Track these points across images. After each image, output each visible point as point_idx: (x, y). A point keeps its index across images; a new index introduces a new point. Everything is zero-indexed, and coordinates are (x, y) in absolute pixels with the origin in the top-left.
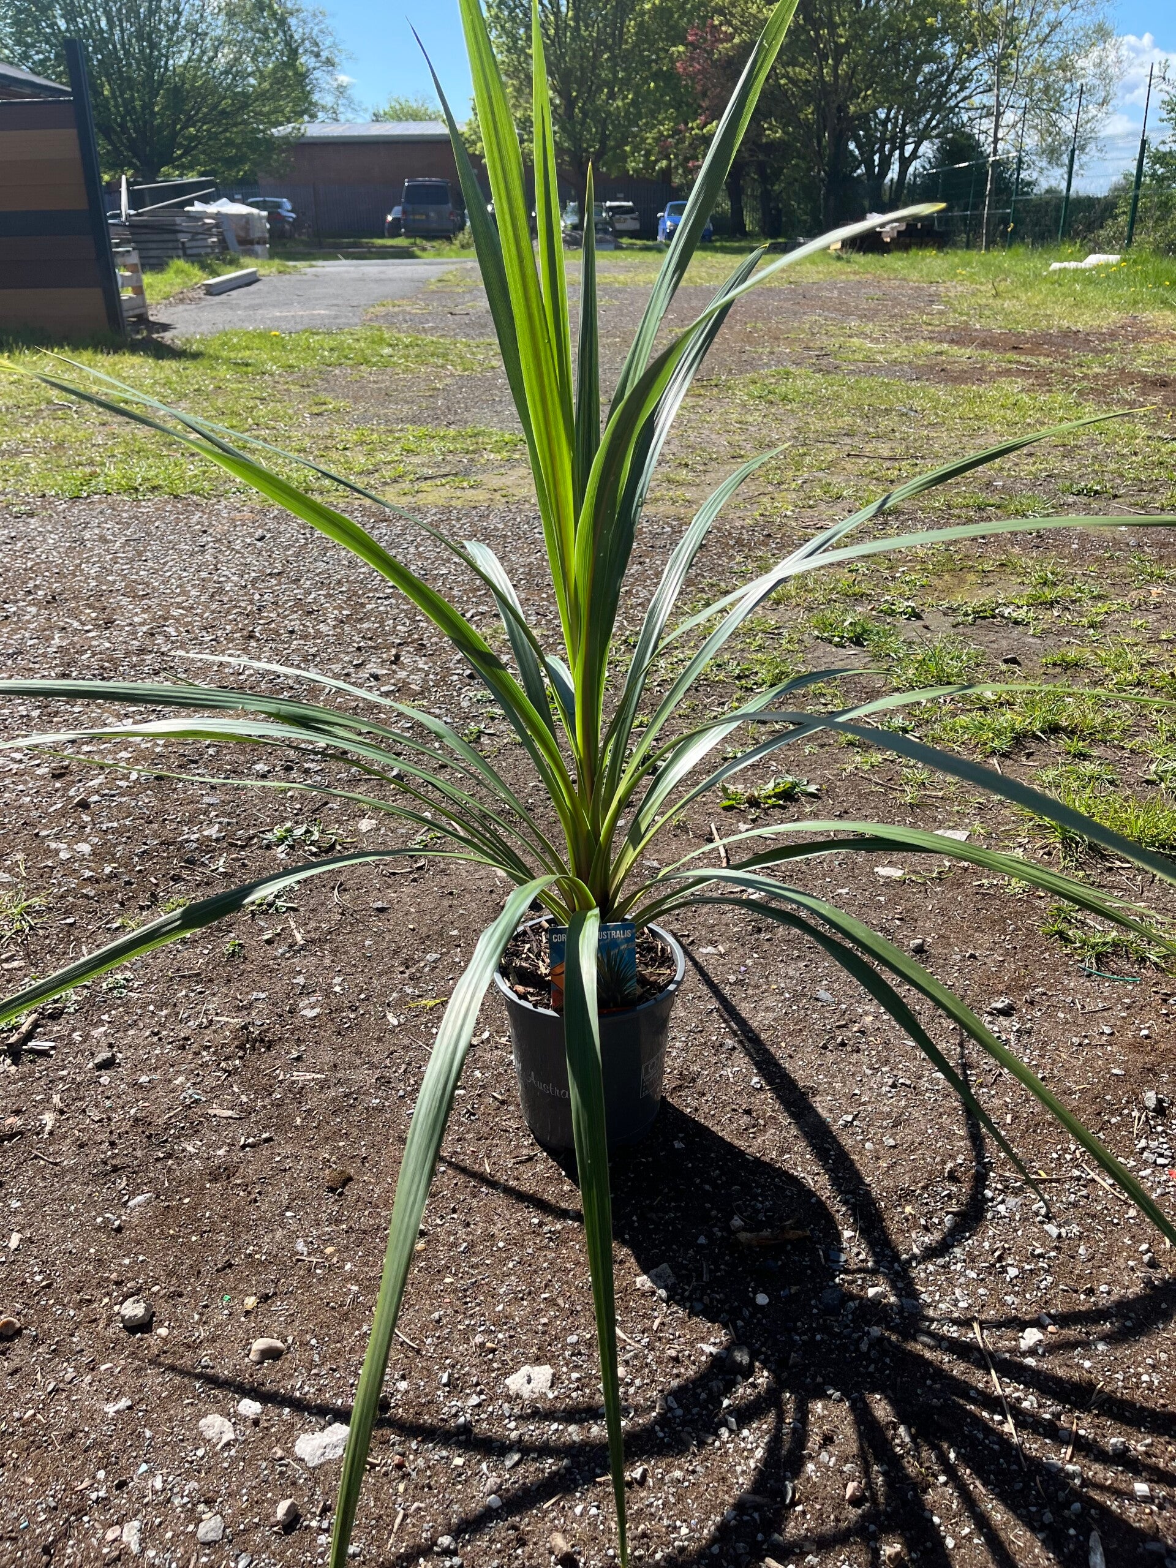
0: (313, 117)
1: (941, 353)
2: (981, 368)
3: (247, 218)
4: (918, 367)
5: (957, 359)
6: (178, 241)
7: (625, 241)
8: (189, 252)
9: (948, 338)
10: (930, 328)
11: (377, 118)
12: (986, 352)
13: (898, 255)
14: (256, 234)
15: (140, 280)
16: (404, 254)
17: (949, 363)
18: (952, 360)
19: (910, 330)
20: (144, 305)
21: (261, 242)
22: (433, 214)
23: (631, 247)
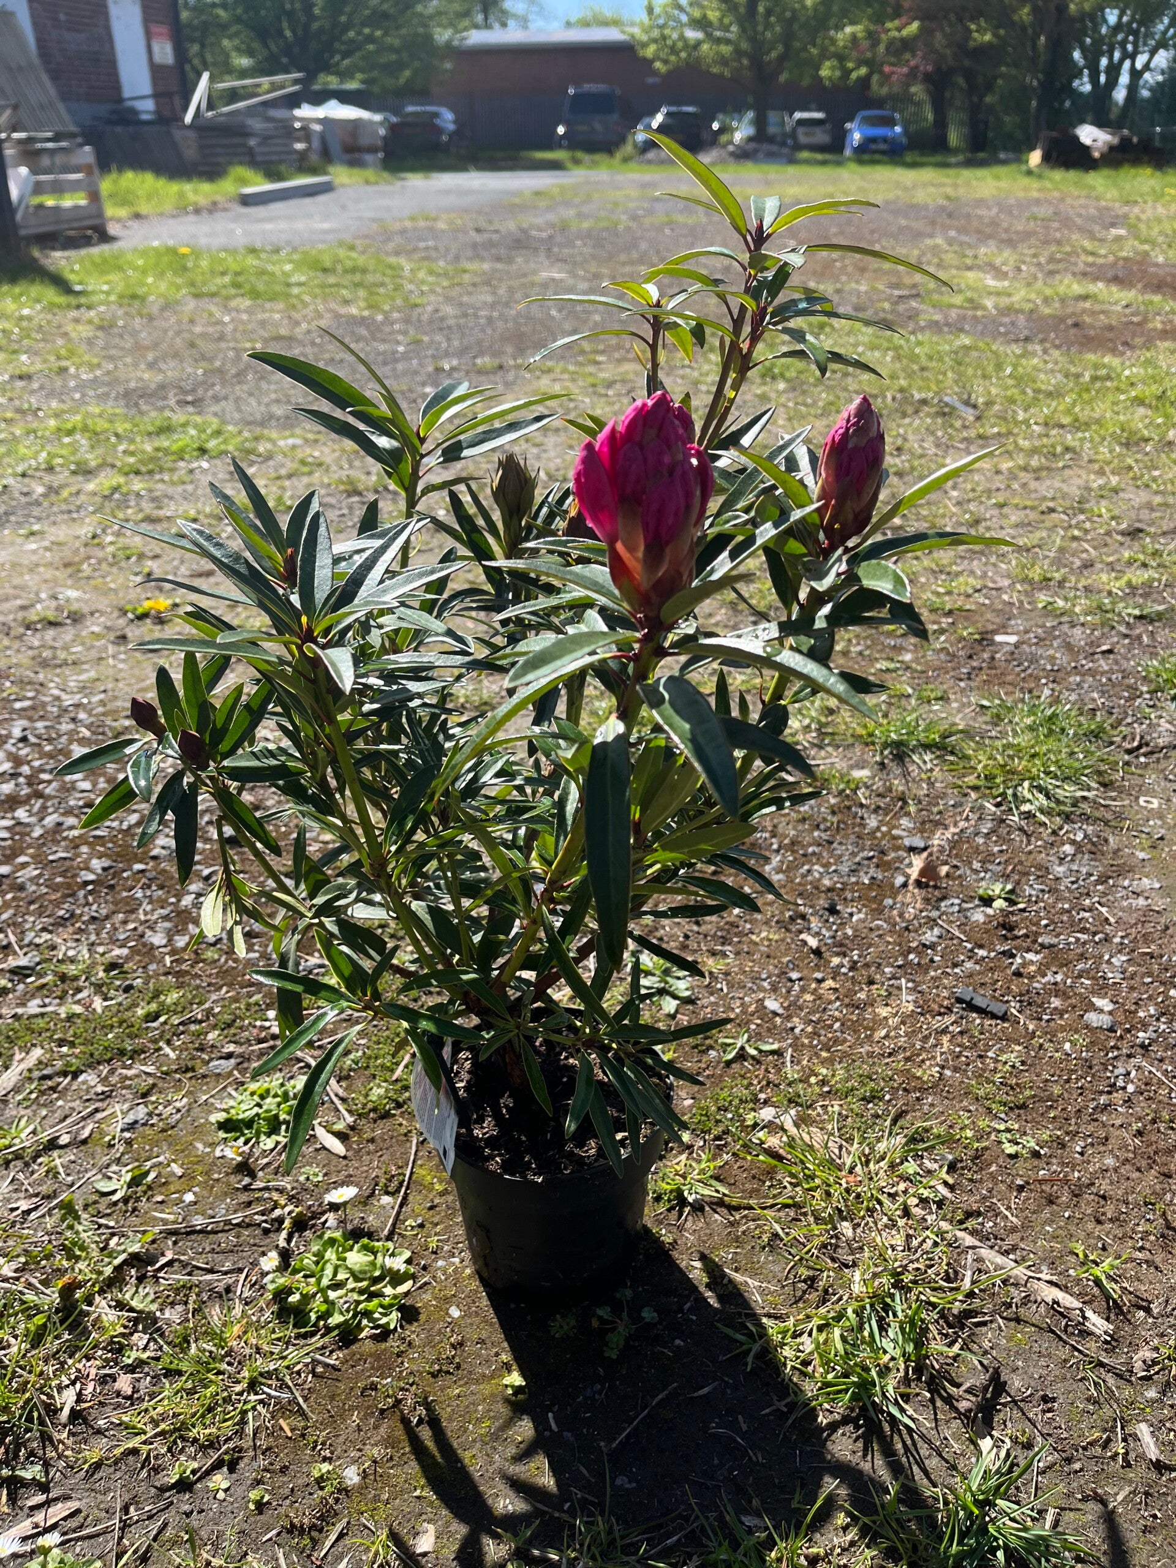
0: (504, 25)
1: (1085, 297)
2: (1139, 324)
3: (356, 123)
4: (1042, 318)
5: (1106, 307)
6: (244, 145)
7: (805, 155)
8: (259, 158)
9: (1110, 274)
10: (1090, 259)
11: (568, 24)
12: (1157, 298)
13: (1106, 172)
14: (365, 141)
15: (96, 185)
16: (555, 166)
17: (1093, 313)
18: (1097, 307)
19: (1060, 261)
20: (100, 214)
21: (372, 150)
22: (598, 125)
23: (807, 162)
